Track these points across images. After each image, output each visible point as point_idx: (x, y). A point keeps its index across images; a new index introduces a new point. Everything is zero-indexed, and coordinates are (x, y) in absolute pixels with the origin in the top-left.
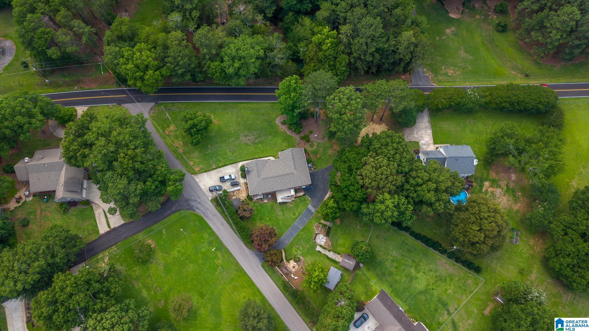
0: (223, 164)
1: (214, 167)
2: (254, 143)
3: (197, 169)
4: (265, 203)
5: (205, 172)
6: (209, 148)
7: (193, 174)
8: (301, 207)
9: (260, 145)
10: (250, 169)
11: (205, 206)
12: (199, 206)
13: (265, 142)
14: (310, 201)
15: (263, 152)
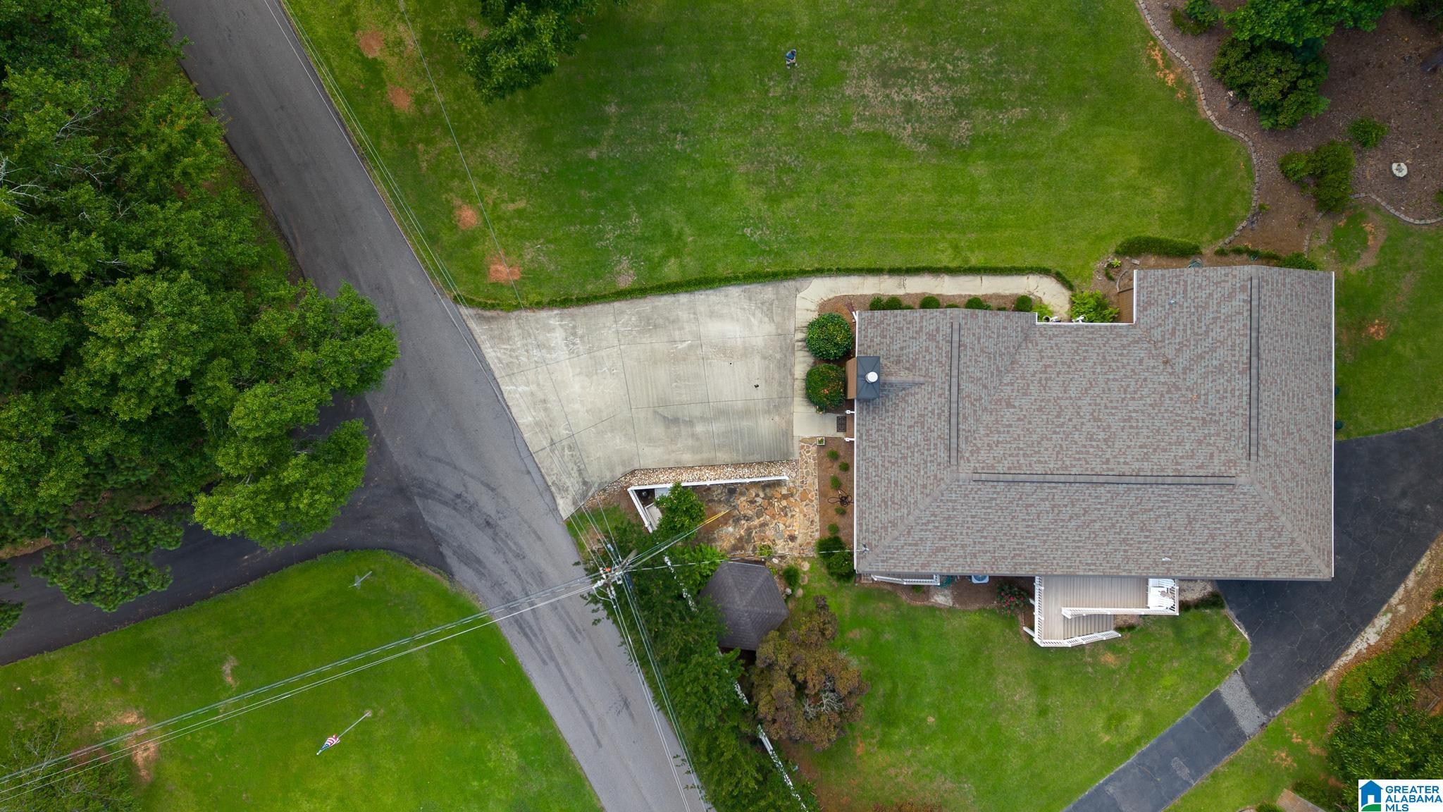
0: (693, 268)
1: (625, 282)
2: (940, 146)
3: (502, 271)
4: (934, 609)
5: (552, 304)
6: (604, 120)
7: (470, 303)
8: (1168, 681)
9: (979, 169)
10: (900, 376)
11: (520, 556)
12: (482, 545)
13: (1020, 148)
14: (1240, 655)
15: (990, 226)
